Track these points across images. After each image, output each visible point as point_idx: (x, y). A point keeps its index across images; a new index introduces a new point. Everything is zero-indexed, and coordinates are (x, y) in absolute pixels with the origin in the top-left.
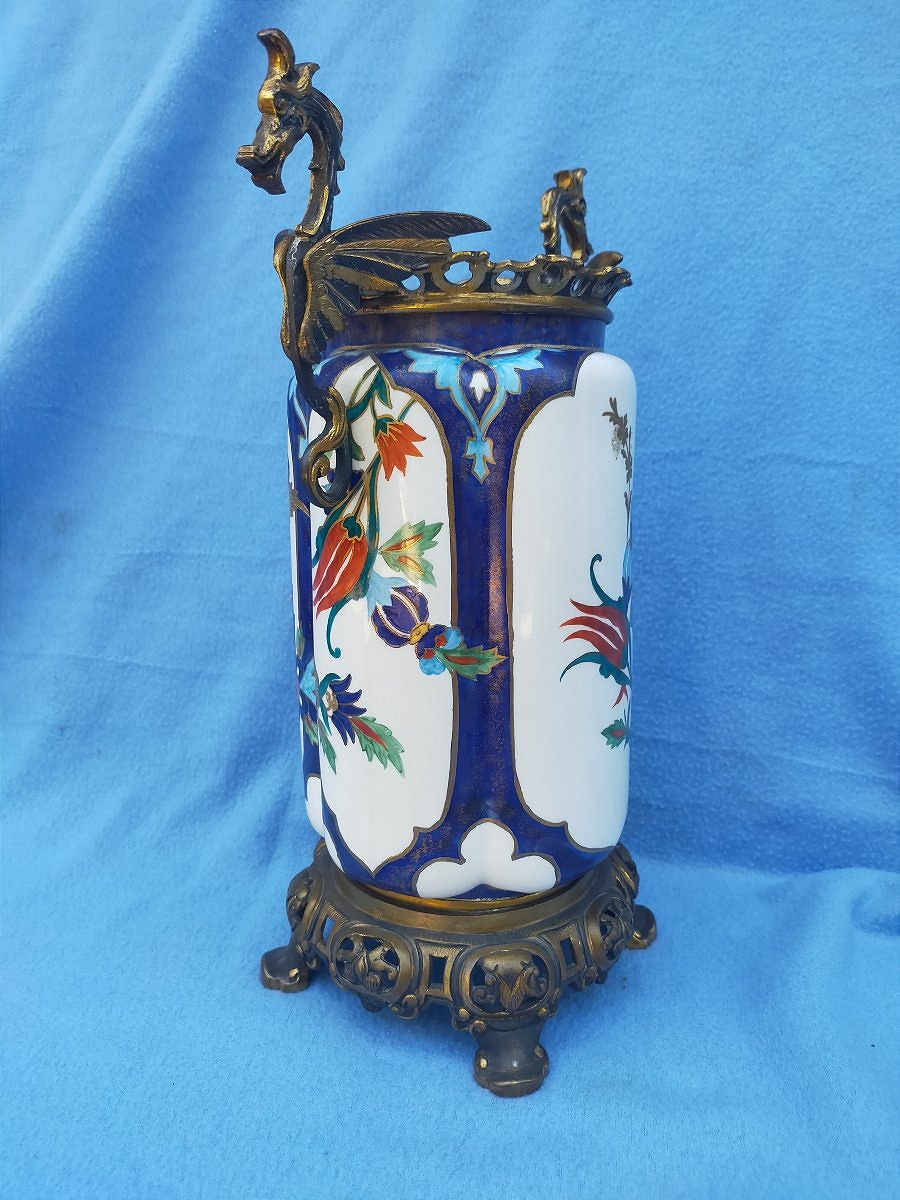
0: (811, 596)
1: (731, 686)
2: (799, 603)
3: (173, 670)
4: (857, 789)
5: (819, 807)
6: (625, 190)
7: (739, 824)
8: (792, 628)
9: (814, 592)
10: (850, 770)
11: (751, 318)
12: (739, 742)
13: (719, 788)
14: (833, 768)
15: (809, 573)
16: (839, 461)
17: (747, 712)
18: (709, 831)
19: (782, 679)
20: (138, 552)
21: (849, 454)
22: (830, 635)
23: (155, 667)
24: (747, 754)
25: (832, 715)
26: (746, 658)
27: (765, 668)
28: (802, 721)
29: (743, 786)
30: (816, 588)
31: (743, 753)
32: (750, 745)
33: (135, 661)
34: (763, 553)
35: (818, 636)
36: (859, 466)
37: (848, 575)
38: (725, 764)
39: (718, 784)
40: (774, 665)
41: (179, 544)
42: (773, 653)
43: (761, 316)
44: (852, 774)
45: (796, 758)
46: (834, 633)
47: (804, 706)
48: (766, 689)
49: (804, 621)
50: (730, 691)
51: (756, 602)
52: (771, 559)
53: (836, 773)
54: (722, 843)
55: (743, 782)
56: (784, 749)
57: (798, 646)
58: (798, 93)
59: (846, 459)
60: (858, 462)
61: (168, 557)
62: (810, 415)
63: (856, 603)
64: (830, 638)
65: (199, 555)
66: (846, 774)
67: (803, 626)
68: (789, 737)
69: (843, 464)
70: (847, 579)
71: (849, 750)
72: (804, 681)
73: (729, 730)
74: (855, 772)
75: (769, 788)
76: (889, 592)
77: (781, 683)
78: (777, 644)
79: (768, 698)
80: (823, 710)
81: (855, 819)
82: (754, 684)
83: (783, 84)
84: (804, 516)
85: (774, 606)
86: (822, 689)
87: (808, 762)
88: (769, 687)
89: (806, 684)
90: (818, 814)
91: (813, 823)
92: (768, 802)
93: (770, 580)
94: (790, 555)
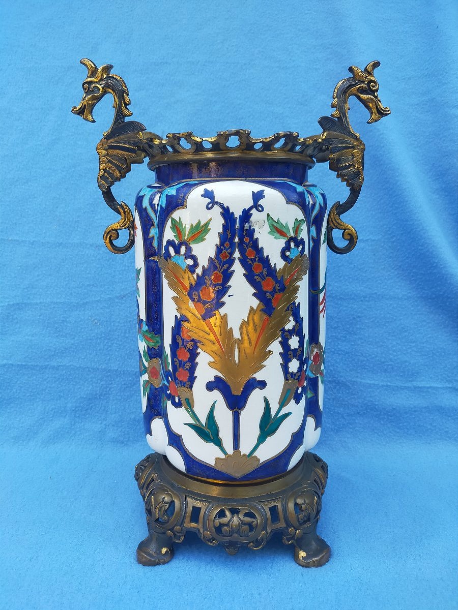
0: (361, 302)
1: (329, 349)
2: (356, 306)
3: (32, 365)
4: (394, 392)
5: (377, 403)
6: (249, 117)
7: (340, 416)
8: (354, 318)
9: (362, 301)
10: (389, 384)
11: (316, 175)
12: (336, 376)
13: (329, 399)
14: (381, 384)
15: (358, 292)
16: (364, 239)
17: (338, 360)
18: (327, 421)
19: (353, 343)
20: (7, 304)
21: (368, 235)
22: (372, 320)
23: (22, 365)
24: (340, 381)
25: (378, 358)
26: (334, 334)
27: (344, 339)
28: (364, 362)
29: (340, 397)
30: (362, 299)
31: (339, 381)
32: (341, 377)
33: (10, 362)
34: (336, 284)
35: (366, 321)
36: (374, 240)
37: (376, 291)
38: (330, 387)
39: (328, 397)
40: (348, 337)
41: (29, 298)
42: (347, 331)
43: (320, 174)
44: (390, 386)
45: (363, 381)
46: (374, 319)
47: (364, 355)
48: (346, 349)
49: (359, 315)
50: (329, 351)
51: (336, 308)
52: (340, 287)
53: (383, 386)
54: (333, 426)
55: (340, 395)
56: (357, 377)
57: (358, 326)
58: (323, 72)
59: (368, 238)
60: (373, 239)
61: (23, 305)
62: (349, 219)
63: (381, 304)
64: (372, 321)
65: (40, 303)
66: (387, 386)
67: (359, 317)
68: (359, 371)
69: (367, 240)
70: (376, 293)
71: (387, 374)
72: (362, 343)
73: (331, 370)
74: (392, 385)
75: (352, 396)
76: (395, 298)
77: (352, 345)
78: (348, 326)
79: (347, 353)
80: (373, 356)
81: (394, 407)
82: (339, 347)
83: (316, 69)
84: (352, 266)
85: (344, 309)
86: (371, 346)
87: (369, 382)
88: (347, 347)
89: (364, 344)
90: (377, 407)
91: (375, 411)
92: (352, 403)
93: (341, 296)
94: (348, 284)
